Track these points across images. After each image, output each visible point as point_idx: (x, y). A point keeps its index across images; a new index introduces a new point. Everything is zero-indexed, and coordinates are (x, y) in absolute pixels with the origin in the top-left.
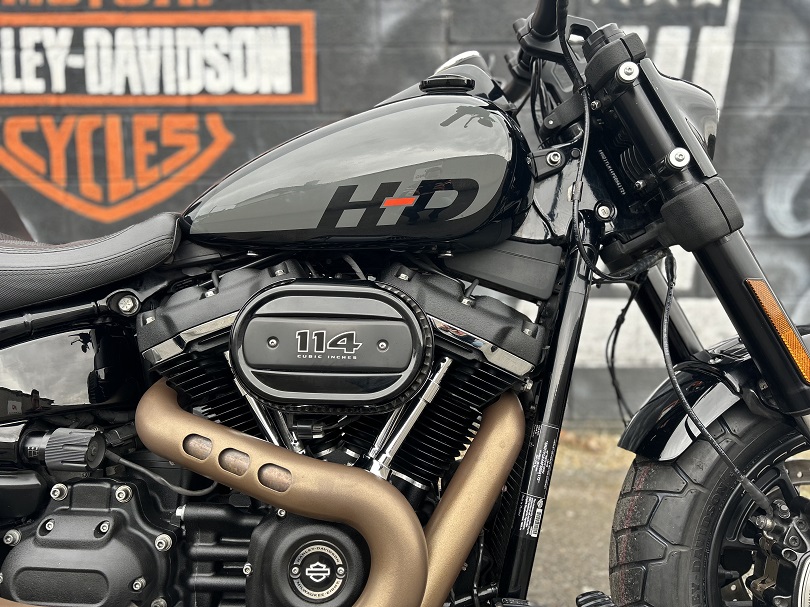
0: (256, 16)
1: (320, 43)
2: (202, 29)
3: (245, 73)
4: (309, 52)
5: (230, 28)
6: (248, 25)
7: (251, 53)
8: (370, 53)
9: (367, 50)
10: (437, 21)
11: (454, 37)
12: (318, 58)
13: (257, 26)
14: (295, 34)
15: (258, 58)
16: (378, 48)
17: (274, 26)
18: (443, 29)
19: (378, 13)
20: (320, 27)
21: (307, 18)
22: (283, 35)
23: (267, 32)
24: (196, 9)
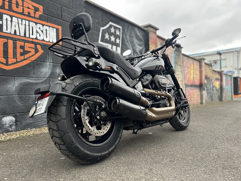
0: (49, 24)
1: (62, 34)
2: (36, 24)
3: (47, 37)
4: (60, 35)
5: (43, 25)
6: (47, 26)
7: (48, 32)
13: (49, 27)
14: (57, 30)
15: (49, 34)
17: (53, 27)
21: (60, 28)
22: (55, 30)
23: (51, 28)
24: (35, 18)
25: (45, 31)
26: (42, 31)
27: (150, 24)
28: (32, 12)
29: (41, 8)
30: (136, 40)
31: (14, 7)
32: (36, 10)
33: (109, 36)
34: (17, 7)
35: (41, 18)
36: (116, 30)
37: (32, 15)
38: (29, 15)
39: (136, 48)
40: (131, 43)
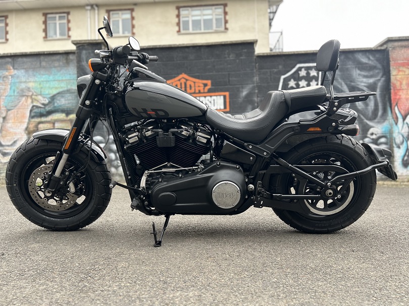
0: (217, 94)
1: (230, 98)
2: (205, 97)
3: (214, 105)
4: (228, 100)
5: (211, 96)
6: (215, 96)
7: (215, 101)
8: (240, 100)
9: (240, 99)
10: (255, 93)
11: (259, 96)
12: (230, 102)
13: (216, 96)
14: (225, 97)
15: (217, 102)
16: (242, 99)
17: (220, 95)
18: (256, 94)
19: (242, 92)
20: (230, 95)
21: (227, 94)
22: (222, 97)
23: (219, 97)
24: (204, 93)
25: (212, 102)
26: (210, 102)
27: (388, 38)
28: (201, 89)
29: (209, 82)
30: (358, 72)
31: (188, 89)
32: (205, 85)
33: (295, 82)
34: (191, 89)
35: (210, 91)
36: (310, 71)
37: (202, 91)
38: (200, 92)
39: (359, 83)
40: (343, 79)
